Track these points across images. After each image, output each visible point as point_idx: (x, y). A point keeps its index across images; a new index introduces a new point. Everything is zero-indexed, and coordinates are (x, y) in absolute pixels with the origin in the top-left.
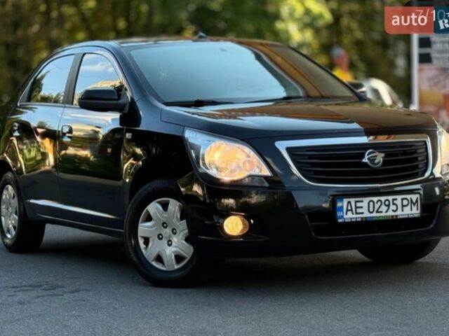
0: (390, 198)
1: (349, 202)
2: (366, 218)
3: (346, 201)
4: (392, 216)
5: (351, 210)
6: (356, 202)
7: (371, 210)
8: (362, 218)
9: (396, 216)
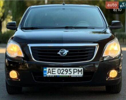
0: (68, 69)
1: (49, 69)
2: (56, 76)
3: (48, 68)
4: (69, 76)
5: (50, 72)
6: (52, 69)
7: (59, 73)
8: (55, 76)
9: (71, 76)
